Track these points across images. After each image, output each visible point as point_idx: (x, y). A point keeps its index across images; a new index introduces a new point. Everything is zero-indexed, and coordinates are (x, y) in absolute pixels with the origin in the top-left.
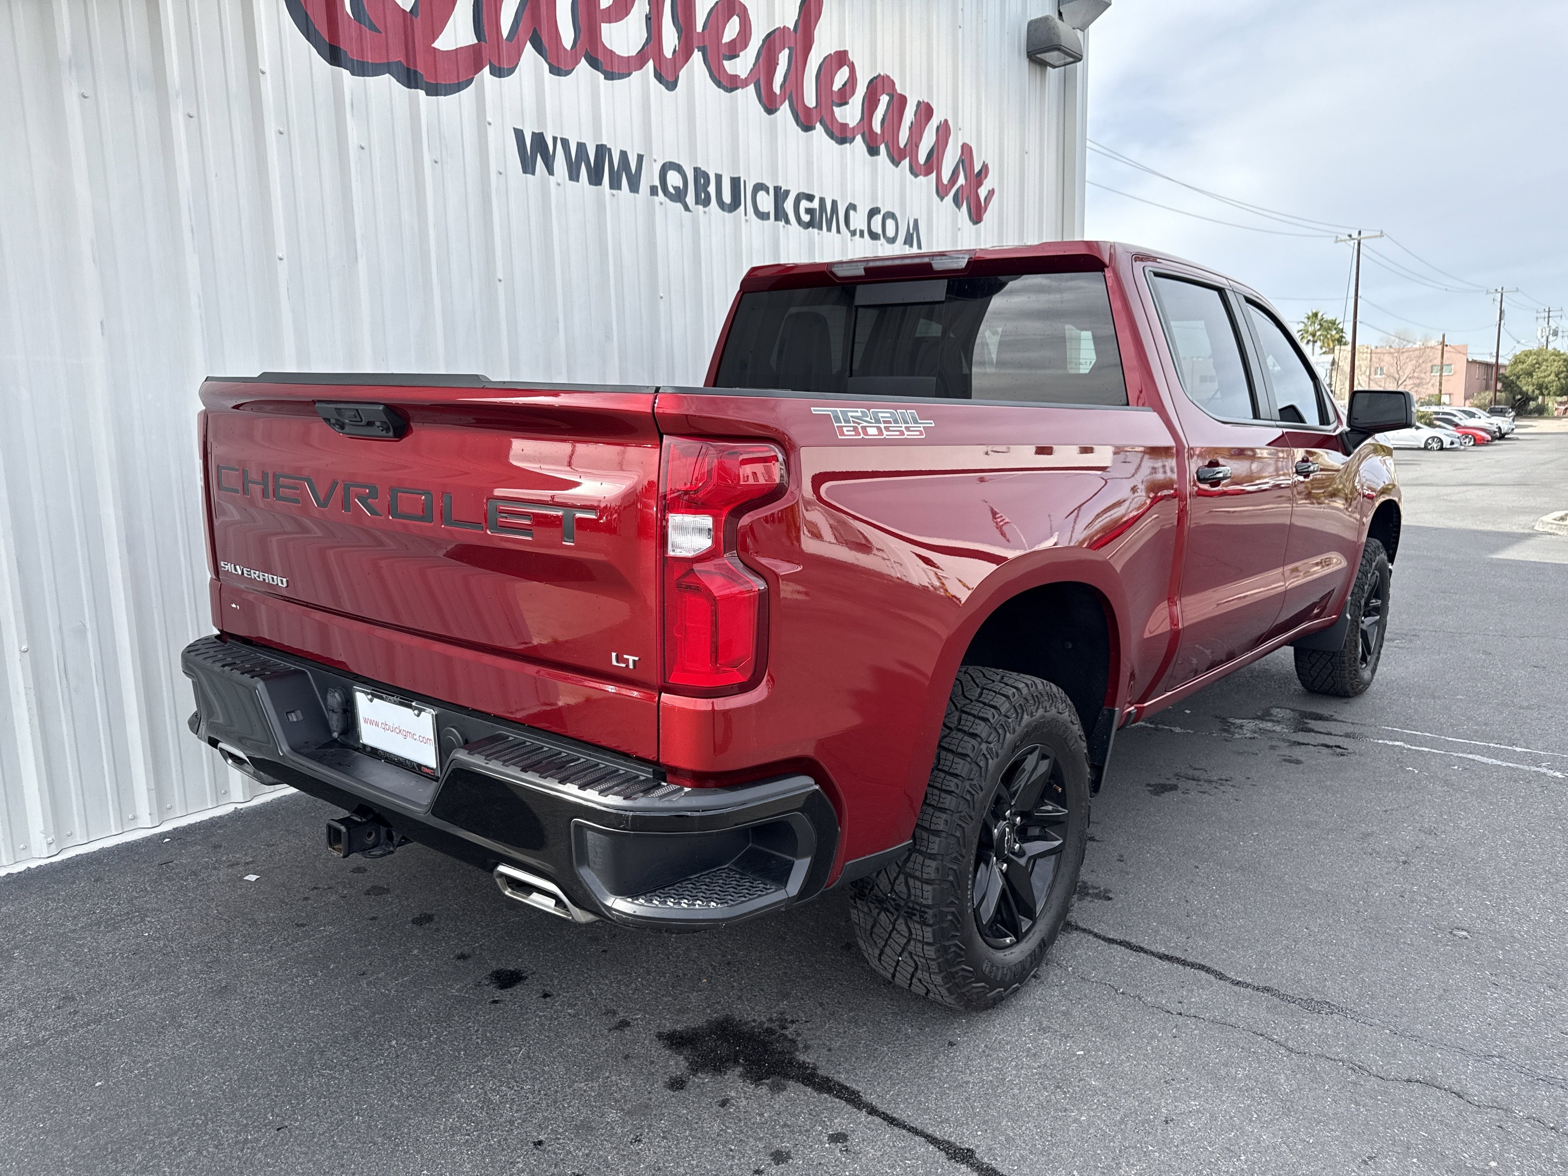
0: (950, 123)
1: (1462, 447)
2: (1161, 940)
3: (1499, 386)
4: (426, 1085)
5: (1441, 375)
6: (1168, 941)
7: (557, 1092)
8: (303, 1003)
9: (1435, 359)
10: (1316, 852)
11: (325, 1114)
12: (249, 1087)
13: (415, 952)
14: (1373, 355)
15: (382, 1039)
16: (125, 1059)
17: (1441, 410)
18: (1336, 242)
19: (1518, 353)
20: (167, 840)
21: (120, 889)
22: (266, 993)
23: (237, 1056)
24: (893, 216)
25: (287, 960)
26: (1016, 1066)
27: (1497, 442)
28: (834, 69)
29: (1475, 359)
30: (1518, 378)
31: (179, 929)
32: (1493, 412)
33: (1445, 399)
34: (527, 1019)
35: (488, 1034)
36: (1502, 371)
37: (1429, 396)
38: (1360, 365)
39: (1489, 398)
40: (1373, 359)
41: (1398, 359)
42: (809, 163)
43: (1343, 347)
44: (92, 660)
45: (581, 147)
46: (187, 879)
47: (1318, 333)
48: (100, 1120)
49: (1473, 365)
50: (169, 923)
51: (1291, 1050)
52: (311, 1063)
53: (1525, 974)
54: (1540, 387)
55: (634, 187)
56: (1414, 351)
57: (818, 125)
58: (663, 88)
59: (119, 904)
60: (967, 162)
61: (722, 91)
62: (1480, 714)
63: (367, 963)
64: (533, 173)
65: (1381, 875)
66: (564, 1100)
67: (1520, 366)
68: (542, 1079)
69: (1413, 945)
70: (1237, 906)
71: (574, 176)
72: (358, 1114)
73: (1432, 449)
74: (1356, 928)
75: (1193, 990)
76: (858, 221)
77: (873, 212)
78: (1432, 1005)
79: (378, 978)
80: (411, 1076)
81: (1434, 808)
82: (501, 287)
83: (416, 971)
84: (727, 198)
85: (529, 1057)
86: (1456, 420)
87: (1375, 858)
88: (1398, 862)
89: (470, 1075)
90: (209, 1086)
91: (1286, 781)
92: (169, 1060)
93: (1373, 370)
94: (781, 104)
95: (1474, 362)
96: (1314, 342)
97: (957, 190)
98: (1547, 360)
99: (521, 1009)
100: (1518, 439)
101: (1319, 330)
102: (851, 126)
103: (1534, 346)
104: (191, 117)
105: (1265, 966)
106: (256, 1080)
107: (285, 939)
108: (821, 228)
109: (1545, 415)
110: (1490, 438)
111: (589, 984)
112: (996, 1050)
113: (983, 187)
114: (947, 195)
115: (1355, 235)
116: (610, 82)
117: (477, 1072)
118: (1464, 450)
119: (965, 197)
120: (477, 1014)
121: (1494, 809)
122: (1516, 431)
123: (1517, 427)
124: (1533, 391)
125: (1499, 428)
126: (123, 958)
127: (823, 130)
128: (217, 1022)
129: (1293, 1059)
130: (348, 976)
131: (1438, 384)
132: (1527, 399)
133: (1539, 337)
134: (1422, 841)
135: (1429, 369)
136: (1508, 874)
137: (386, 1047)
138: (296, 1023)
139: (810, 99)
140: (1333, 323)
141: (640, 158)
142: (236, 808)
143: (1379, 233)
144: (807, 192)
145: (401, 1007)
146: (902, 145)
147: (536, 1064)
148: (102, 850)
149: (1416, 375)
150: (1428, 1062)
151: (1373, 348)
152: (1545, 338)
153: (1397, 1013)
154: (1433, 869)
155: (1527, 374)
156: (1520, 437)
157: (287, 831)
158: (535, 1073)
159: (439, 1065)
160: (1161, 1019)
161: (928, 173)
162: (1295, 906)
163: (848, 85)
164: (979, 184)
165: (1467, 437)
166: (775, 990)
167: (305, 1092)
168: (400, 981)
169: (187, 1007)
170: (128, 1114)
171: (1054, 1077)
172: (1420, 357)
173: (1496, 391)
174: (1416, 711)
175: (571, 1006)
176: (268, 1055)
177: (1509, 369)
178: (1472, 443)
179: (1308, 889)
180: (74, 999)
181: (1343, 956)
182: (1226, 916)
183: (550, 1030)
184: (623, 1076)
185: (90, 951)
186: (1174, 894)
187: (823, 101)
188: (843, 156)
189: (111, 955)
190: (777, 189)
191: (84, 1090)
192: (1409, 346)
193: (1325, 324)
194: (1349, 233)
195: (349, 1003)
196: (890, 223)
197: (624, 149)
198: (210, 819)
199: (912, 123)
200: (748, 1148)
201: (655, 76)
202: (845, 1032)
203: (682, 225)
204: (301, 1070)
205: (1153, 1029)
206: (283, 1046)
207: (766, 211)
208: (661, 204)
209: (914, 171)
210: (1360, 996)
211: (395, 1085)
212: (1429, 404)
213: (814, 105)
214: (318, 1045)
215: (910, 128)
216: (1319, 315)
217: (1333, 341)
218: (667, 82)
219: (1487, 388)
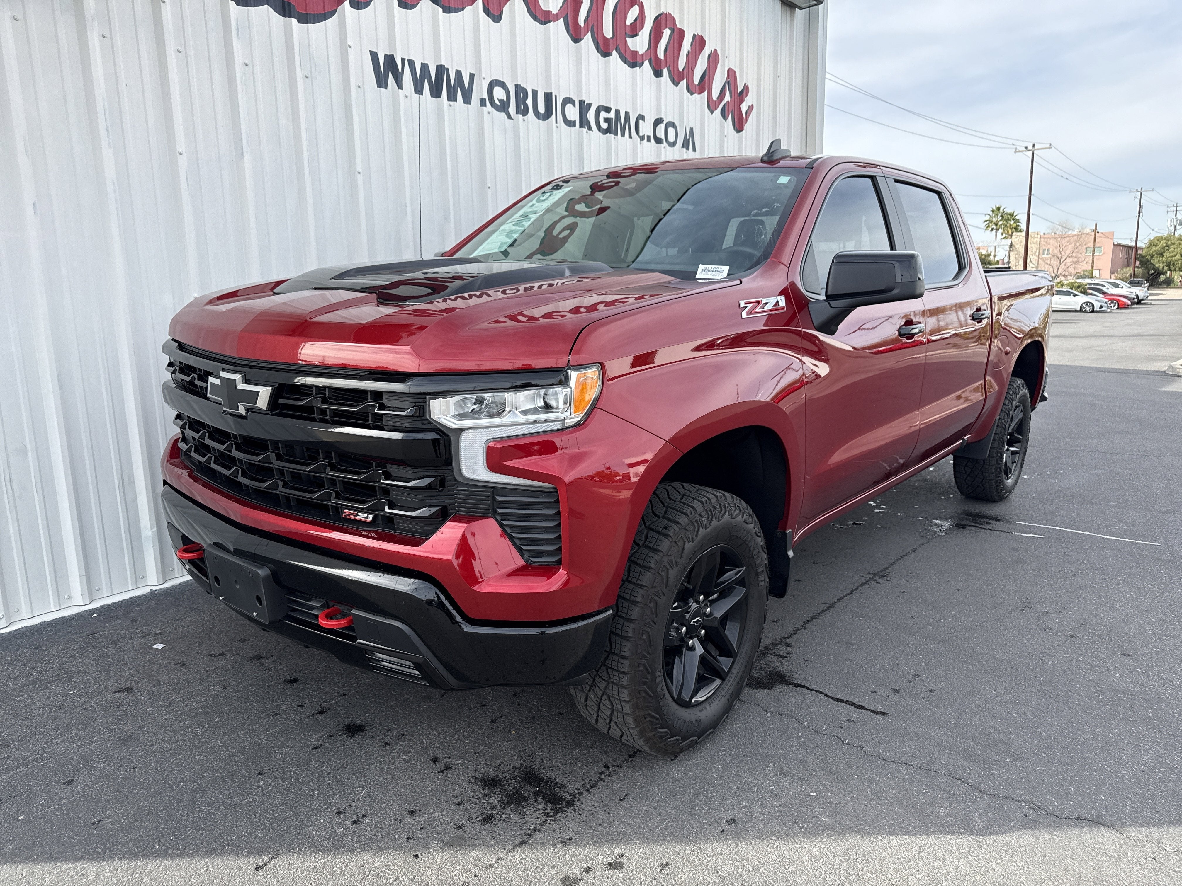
0: (719, 52)
1: (1109, 310)
2: (878, 699)
3: (1137, 263)
4: (284, 820)
5: (1093, 255)
6: (884, 701)
7: (390, 825)
8: (191, 750)
9: (1089, 242)
10: (1002, 628)
11: (202, 844)
12: (142, 821)
13: (284, 707)
14: (1042, 240)
15: (253, 781)
16: (45, 796)
17: (1093, 282)
18: (1016, 152)
19: (1152, 239)
20: (95, 615)
21: (54, 655)
22: (163, 741)
23: (135, 795)
24: (673, 125)
25: (181, 715)
26: (761, 804)
27: (1135, 306)
28: (627, 7)
29: (1120, 242)
30: (1152, 257)
31: (98, 688)
32: (1132, 283)
33: (1096, 273)
34: (371, 764)
35: (338, 777)
36: (1139, 252)
37: (1084, 271)
38: (1032, 247)
39: (1129, 273)
40: (1042, 243)
41: (1061, 242)
42: (607, 82)
43: (1019, 234)
44: (33, 474)
45: (425, 67)
46: (108, 647)
47: (1000, 223)
48: (19, 849)
49: (1118, 248)
50: (90, 683)
51: (982, 792)
52: (193, 800)
53: (1170, 729)
54: (1168, 264)
55: (467, 100)
56: (1073, 236)
57: (614, 52)
58: (490, 20)
59: (52, 667)
60: (732, 83)
61: (538, 24)
62: (1128, 517)
63: (245, 716)
64: (386, 88)
65: (1053, 647)
66: (395, 832)
67: (1154, 248)
68: (379, 814)
69: (1080, 705)
70: (939, 672)
71: (419, 90)
72: (228, 844)
73: (1085, 312)
74: (1034, 691)
75: (904, 741)
76: (646, 128)
77: (658, 122)
78: (1097, 755)
79: (253, 729)
80: (273, 811)
81: (1094, 593)
82: (360, 178)
83: (284, 723)
84: (542, 109)
85: (370, 796)
86: (1104, 289)
87: (1048, 633)
88: (1067, 636)
89: (321, 811)
90: (110, 820)
91: (977, 570)
92: (80, 798)
93: (1041, 251)
94: (585, 35)
95: (1119, 245)
96: (997, 230)
97: (724, 106)
98: (1174, 244)
99: (366, 755)
100: (1151, 304)
101: (1001, 220)
102: (640, 53)
103: (1165, 234)
104: (105, 37)
105: (962, 722)
106: (148, 814)
107: (181, 697)
108: (616, 134)
109: (1172, 285)
110: (1130, 303)
111: (421, 735)
112: (745, 791)
113: (744, 103)
114: (716, 109)
115: (1030, 147)
116: (448, 15)
117: (327, 808)
118: (1110, 312)
119: (730, 111)
120: (330, 759)
121: (1141, 593)
122: (1149, 298)
123: (1151, 294)
124: (1163, 268)
125: (1137, 296)
126: (51, 712)
127: (618, 56)
128: (121, 766)
129: (984, 800)
130: (229, 727)
131: (1091, 262)
132: (1159, 273)
133: (1169, 226)
134: (1085, 619)
135: (1084, 250)
136: (1154, 646)
137: (255, 787)
138: (185, 767)
139: (608, 32)
140: (1012, 215)
141: (472, 76)
142: (151, 590)
143: (1048, 146)
144: (605, 105)
145: (269, 754)
146: (681, 69)
147: (374, 802)
148: (43, 624)
149: (1074, 255)
150: (1094, 803)
151: (1042, 234)
152: (1173, 227)
153: (1068, 761)
154: (1094, 642)
155: (1158, 254)
156: (1153, 302)
157: (190, 608)
158: (374, 809)
159: (296, 802)
160: (879, 766)
161: (701, 92)
162: (986, 672)
163: (638, 21)
164: (742, 101)
165: (1112, 303)
166: (570, 740)
167: (187, 825)
168: (271, 731)
169: (98, 753)
170: (42, 844)
171: (792, 815)
172: (1077, 241)
173: (1135, 267)
174: (1078, 514)
175: (406, 753)
176: (159, 793)
177: (1145, 251)
178: (1116, 307)
179: (995, 658)
180: (8, 746)
181: (1024, 714)
182: (930, 680)
183: (387, 773)
184: (444, 813)
185: (25, 706)
186: (889, 662)
187: (618, 32)
188: (634, 78)
189: (41, 709)
190: (581, 102)
191: (9, 823)
192: (1069, 233)
193: (1005, 217)
194: (1025, 146)
195: (228, 751)
196: (671, 130)
197: (459, 69)
198: (130, 598)
199: (689, 51)
200: (542, 874)
201: (484, 11)
202: (624, 776)
203: (505, 130)
204: (185, 806)
205: (873, 774)
206: (172, 786)
207: (573, 120)
208: (489, 113)
209: (690, 90)
210: (1039, 747)
211: (260, 820)
212: (1083, 277)
213: (611, 36)
214: (200, 785)
215: (688, 56)
216: (1001, 209)
217: (1011, 229)
218: (494, 15)
219: (1128, 265)
